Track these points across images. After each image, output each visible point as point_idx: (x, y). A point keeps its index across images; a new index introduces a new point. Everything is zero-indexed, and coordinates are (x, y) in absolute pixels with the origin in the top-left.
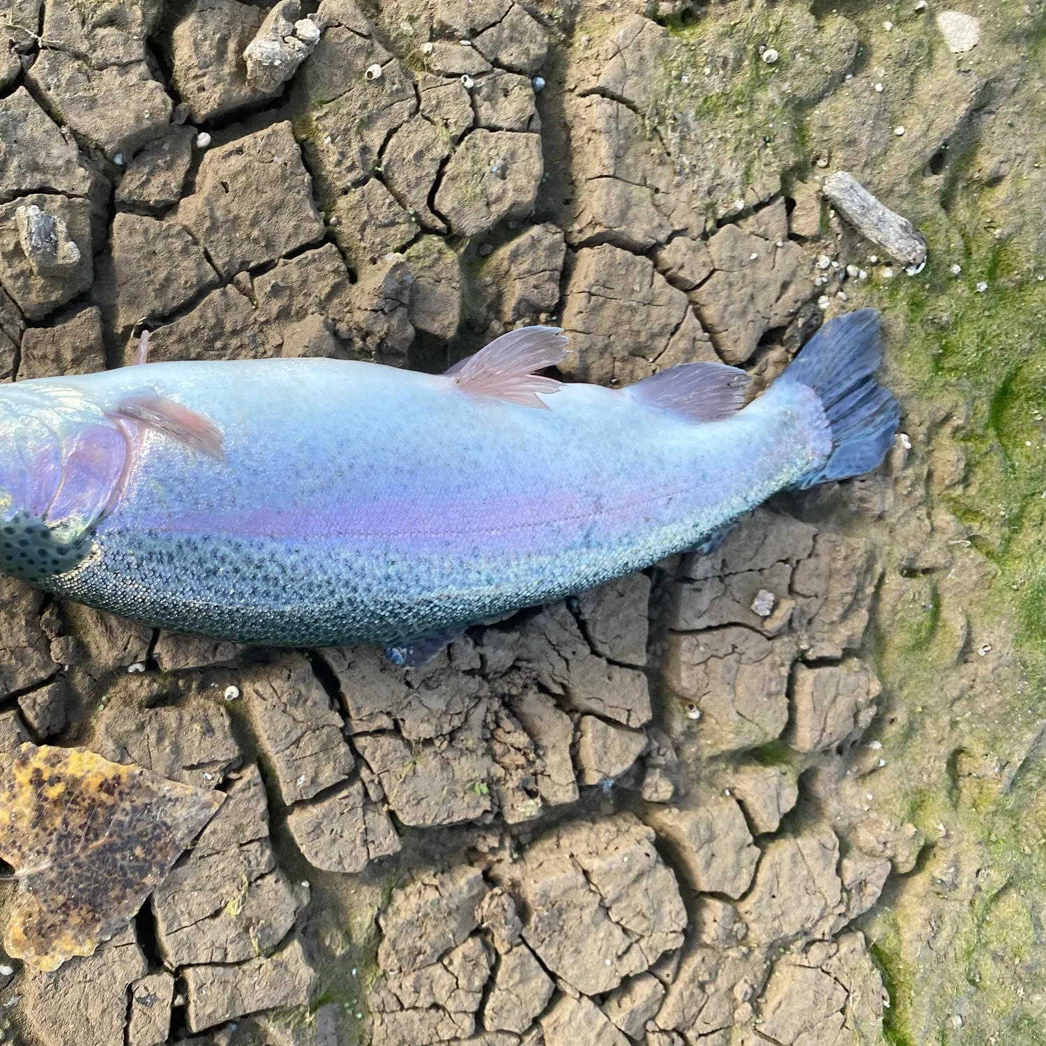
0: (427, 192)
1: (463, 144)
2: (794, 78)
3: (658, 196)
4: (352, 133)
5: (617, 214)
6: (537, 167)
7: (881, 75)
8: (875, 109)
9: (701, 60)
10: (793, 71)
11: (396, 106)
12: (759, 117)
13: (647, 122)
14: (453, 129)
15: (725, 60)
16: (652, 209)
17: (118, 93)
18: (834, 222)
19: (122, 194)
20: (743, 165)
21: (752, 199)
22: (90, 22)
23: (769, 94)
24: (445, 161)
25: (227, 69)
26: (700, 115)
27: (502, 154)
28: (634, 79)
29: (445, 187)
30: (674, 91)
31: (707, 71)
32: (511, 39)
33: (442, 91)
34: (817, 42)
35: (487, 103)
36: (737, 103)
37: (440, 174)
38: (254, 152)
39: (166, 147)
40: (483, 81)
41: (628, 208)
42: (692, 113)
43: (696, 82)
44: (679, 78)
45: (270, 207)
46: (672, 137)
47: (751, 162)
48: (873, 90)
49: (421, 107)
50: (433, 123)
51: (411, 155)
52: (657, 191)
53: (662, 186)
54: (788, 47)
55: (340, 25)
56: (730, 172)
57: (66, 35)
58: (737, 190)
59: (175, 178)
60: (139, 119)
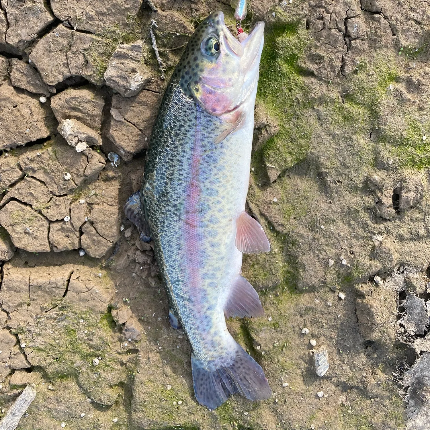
0: (16, 197)
1: (39, 215)
2: (88, 374)
3: (26, 306)
4: (41, 165)
5: (11, 286)
6: (30, 249)
7: (89, 416)
8: (74, 413)
9: (91, 329)
10: (90, 373)
11: (55, 186)
12: (67, 356)
13: (59, 302)
14: (45, 211)
15: (91, 340)
16: (17, 303)
17: (55, 62)
18: (16, 391)
19: (15, 61)
20: (43, 347)
21: (28, 351)
22: (85, 53)
23: (78, 361)
24: (31, 206)
25: (67, 111)
26: (66, 327)
27: (35, 233)
28: (77, 297)
29: (19, 206)
30: (75, 316)
31: (86, 332)
32: (94, 240)
33: (63, 207)
34: (103, 385)
35: (60, 227)
36: (73, 346)
37: (25, 204)
38: (30, 120)
39: (37, 82)
40: (69, 225)
41: (16, 291)
42: (66, 324)
43: (81, 326)
44: (82, 318)
45: (7, 125)
46: (53, 313)
47: (45, 352)
48: (82, 412)
49: (55, 197)
50: (49, 202)
51: (31, 191)
52: (29, 305)
53: (30, 308)
54: (101, 371)
55: (88, 162)
56: (39, 341)
57: (79, 42)
58: (31, 344)
59: (22, 84)
60: (44, 70)
